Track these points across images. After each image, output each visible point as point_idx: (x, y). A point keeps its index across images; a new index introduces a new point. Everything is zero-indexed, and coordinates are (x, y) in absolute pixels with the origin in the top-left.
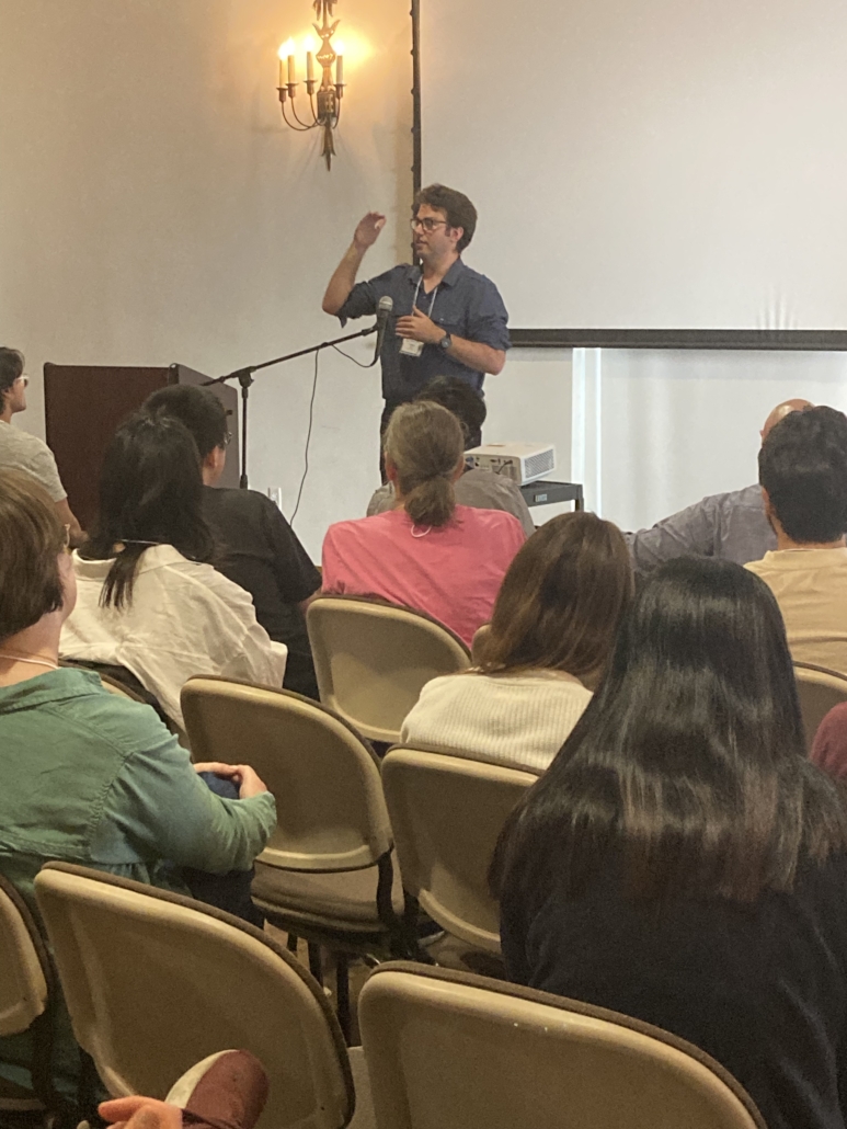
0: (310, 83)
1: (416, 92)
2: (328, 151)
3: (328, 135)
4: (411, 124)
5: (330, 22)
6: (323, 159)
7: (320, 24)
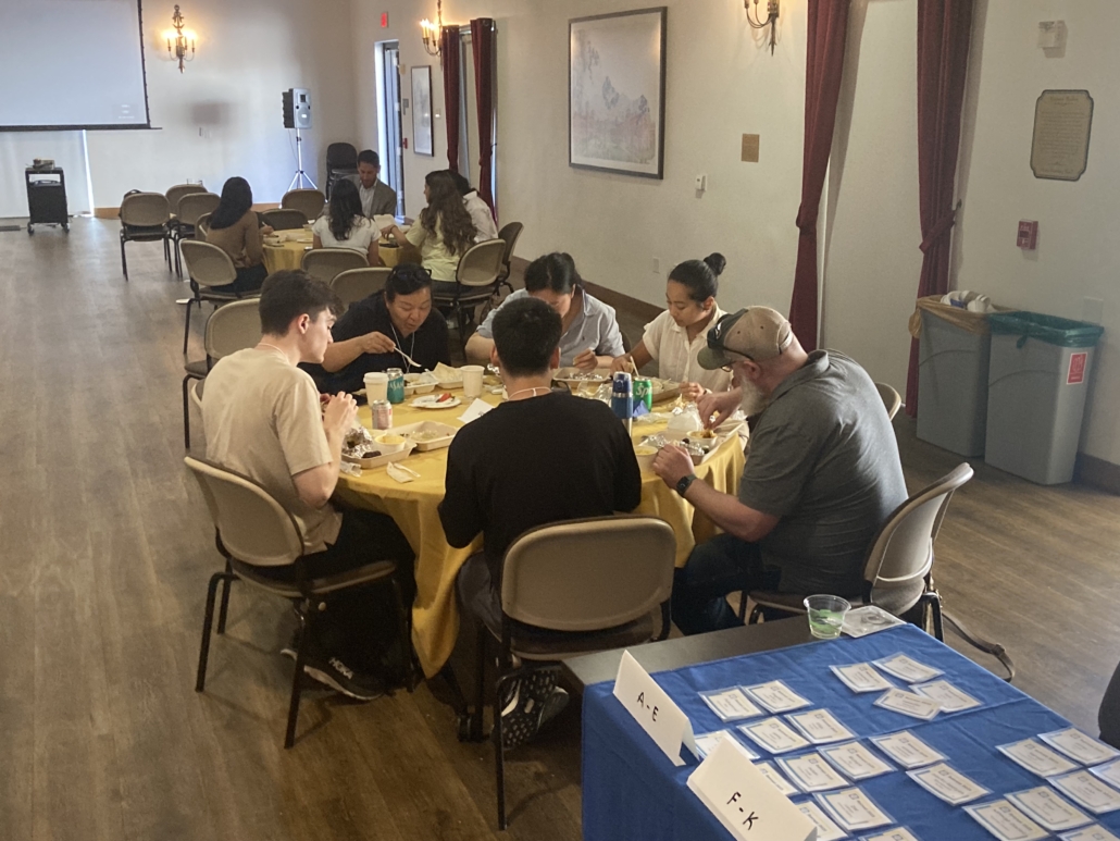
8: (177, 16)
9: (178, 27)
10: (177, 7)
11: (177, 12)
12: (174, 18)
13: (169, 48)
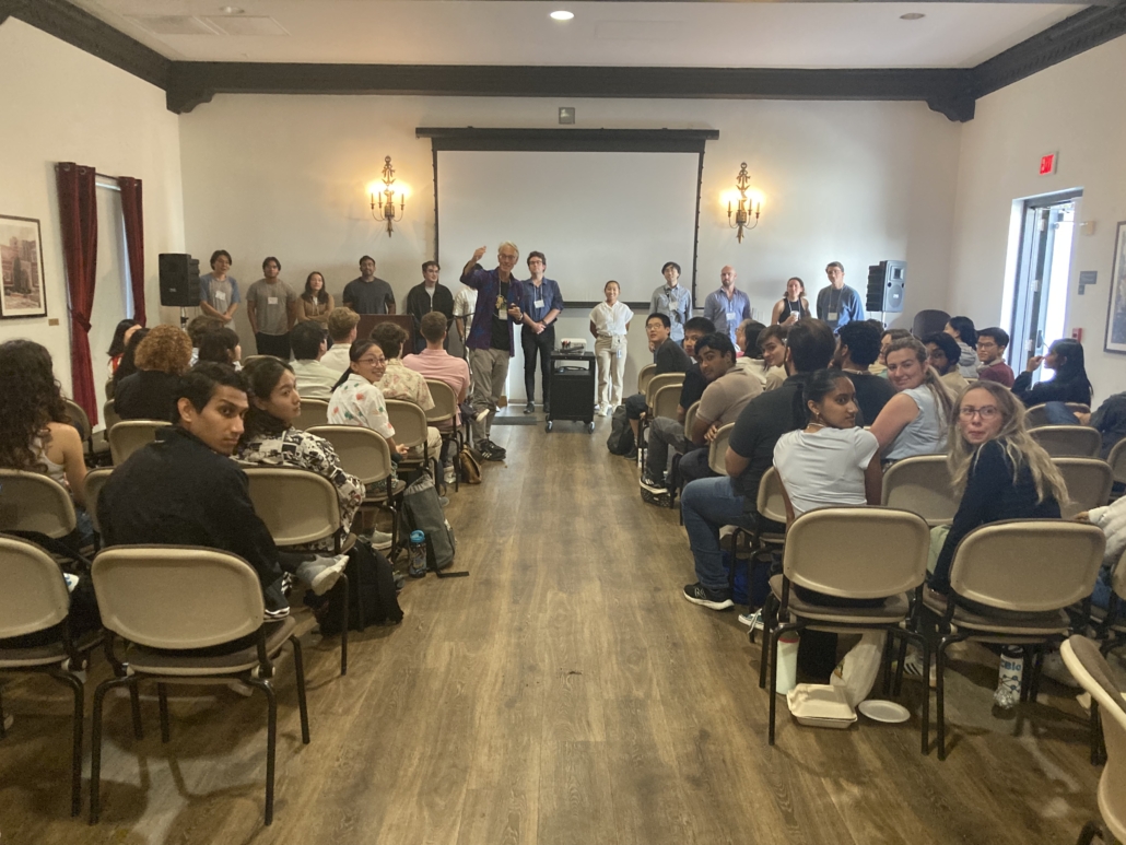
0: (380, 204)
1: (436, 210)
2: (390, 230)
3: (390, 223)
4: (433, 222)
5: (391, 179)
6: (387, 234)
7: (386, 179)
8: (743, 176)
9: (743, 189)
10: (744, 165)
11: (743, 170)
12: (739, 178)
13: (730, 213)
